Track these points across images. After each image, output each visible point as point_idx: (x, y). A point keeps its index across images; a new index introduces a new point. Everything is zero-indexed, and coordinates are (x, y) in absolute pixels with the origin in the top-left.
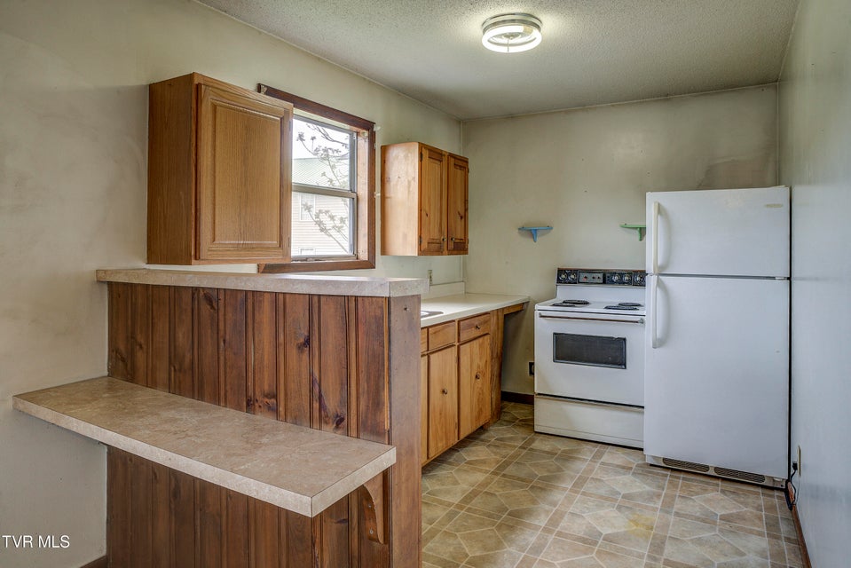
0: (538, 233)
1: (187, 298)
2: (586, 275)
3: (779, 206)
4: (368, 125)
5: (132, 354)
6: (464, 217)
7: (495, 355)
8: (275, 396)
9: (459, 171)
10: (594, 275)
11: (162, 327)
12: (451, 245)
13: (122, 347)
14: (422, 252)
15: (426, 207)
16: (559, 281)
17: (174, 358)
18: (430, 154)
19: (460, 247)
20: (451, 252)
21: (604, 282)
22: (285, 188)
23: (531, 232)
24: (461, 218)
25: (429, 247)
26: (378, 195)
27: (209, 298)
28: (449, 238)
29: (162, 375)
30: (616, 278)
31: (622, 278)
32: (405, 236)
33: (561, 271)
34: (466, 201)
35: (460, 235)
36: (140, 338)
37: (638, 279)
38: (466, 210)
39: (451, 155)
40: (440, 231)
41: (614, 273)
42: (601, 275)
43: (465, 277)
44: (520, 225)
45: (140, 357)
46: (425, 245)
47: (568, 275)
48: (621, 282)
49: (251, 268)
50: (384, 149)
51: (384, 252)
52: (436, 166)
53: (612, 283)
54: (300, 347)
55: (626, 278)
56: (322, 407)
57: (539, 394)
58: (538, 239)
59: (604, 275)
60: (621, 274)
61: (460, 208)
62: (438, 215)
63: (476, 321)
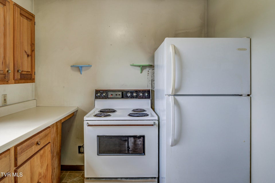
0: (83, 68)
2: (112, 93)
3: (245, 49)
6: (31, 56)
7: (55, 154)
9: (25, 21)
10: (117, 93)
12: (18, 76)
16: (97, 97)
19: (27, 78)
20: (17, 81)
21: (123, 97)
23: (79, 68)
24: (28, 56)
28: (16, 70)
30: (129, 95)
31: (132, 94)
33: (97, 92)
35: (26, 68)
37: (141, 94)
41: (127, 92)
42: (120, 93)
44: (72, 64)
47: (102, 93)
48: (132, 97)
53: (127, 97)
55: (135, 94)
57: (88, 178)
58: (83, 72)
59: (122, 93)
60: (132, 92)
61: (27, 49)
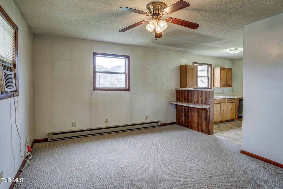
1: (187, 91)
4: (211, 65)
5: (180, 98)
6: (231, 80)
8: (197, 102)
9: (229, 71)
11: (184, 95)
12: (227, 85)
13: (178, 97)
14: (220, 87)
15: (221, 79)
17: (185, 98)
18: (223, 69)
19: (230, 86)
20: (227, 87)
22: (197, 76)
25: (222, 86)
26: (212, 77)
27: (190, 91)
28: (227, 84)
29: (184, 100)
32: (217, 84)
34: (231, 77)
35: (230, 83)
36: (181, 96)
38: (231, 79)
39: (227, 68)
40: (225, 83)
43: (233, 92)
45: (181, 99)
46: (221, 85)
49: (192, 88)
50: (214, 68)
51: (213, 87)
52: (224, 71)
54: (200, 96)
56: (203, 102)
61: (230, 78)
62: (224, 80)
63: (231, 99)
